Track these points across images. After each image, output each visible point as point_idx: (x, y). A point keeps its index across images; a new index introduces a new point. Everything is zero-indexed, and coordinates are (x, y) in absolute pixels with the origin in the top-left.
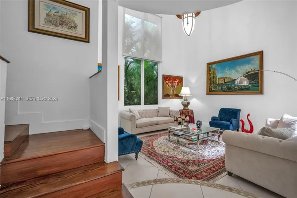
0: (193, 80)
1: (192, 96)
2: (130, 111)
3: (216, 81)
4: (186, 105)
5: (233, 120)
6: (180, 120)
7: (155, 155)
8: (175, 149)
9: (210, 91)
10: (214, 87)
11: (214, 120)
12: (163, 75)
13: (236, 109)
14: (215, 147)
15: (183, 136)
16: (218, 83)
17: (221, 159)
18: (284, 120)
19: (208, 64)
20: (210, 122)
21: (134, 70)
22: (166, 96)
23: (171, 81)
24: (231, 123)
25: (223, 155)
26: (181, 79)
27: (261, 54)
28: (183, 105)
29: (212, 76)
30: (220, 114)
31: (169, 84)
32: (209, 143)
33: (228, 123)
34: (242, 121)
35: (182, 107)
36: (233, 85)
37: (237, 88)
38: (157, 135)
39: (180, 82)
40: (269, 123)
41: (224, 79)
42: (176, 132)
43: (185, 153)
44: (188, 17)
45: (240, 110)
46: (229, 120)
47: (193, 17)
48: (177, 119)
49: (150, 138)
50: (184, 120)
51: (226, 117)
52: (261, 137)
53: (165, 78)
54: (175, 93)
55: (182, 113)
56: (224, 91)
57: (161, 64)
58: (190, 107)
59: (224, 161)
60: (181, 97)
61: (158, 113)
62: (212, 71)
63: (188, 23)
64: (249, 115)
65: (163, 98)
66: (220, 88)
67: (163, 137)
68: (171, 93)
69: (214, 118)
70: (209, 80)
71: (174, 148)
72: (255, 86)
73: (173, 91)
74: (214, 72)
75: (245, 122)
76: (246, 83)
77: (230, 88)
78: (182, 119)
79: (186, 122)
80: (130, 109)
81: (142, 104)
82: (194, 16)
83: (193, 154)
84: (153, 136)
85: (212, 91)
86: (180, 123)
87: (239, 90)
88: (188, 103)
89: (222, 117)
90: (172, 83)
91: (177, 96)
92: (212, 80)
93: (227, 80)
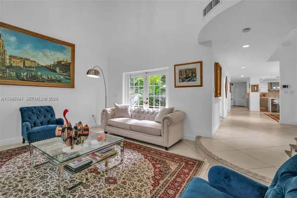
16: (8, 64)
27: (73, 46)
37: (46, 78)
41: (23, 60)
66: (13, 74)
72: (67, 79)
87: (48, 80)
93: (27, 64)
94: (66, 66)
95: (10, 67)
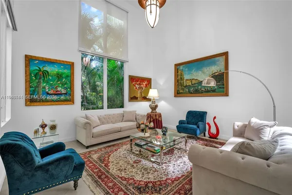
0: (161, 82)
1: (161, 98)
2: (87, 117)
3: (183, 83)
4: (154, 108)
5: (200, 124)
6: (143, 126)
7: (107, 177)
8: (135, 165)
9: (178, 94)
10: (182, 89)
11: (181, 123)
12: (130, 76)
13: (203, 112)
14: (181, 157)
15: (145, 147)
16: (185, 85)
17: (187, 176)
18: (252, 125)
19: (176, 65)
20: (177, 126)
21: (98, 70)
22: (133, 99)
23: (138, 83)
24: (198, 127)
25: (190, 169)
26: (149, 81)
27: (226, 54)
28: (151, 108)
29: (179, 77)
30: (187, 117)
31: (136, 85)
32: (176, 152)
33: (195, 127)
34: (209, 124)
35: (150, 111)
36: (200, 87)
37: (204, 90)
38: (118, 145)
39: (148, 84)
40: (236, 127)
41: (191, 80)
42: (138, 142)
43: (146, 169)
44: (151, 4)
45: (206, 113)
46: (196, 124)
47: (156, 5)
48: (140, 125)
49: (109, 150)
50: (148, 126)
51: (193, 121)
52: (239, 157)
53: (132, 79)
54: (143, 95)
55: (149, 116)
56: (191, 93)
57: (127, 63)
58: (158, 110)
59: (191, 179)
60: (149, 100)
61: (123, 118)
62: (179, 72)
63: (151, 12)
64: (215, 118)
65: (129, 101)
66: (187, 90)
67: (125, 147)
68: (138, 95)
69: (181, 122)
70: (176, 81)
71: (135, 162)
72: (220, 88)
73: (141, 93)
74: (181, 73)
75: (211, 125)
76: (213, 84)
77: (197, 90)
78: (146, 126)
79: (150, 128)
80: (86, 115)
81: (104, 108)
82: (158, 4)
83: (156, 171)
84: (113, 145)
85: (180, 93)
86: (143, 131)
87: (205, 92)
88: (156, 106)
89: (190, 120)
90: (140, 84)
91: (145, 98)
92: (180, 82)
93: (194, 82)
94: (220, 76)
95: (186, 86)
